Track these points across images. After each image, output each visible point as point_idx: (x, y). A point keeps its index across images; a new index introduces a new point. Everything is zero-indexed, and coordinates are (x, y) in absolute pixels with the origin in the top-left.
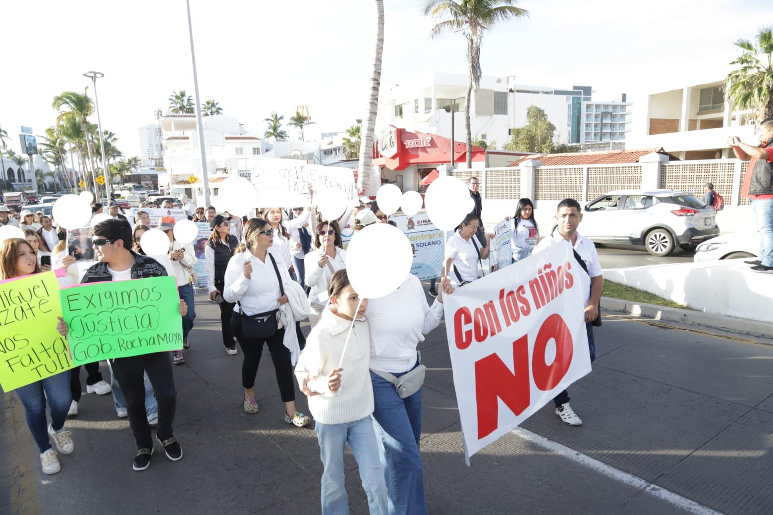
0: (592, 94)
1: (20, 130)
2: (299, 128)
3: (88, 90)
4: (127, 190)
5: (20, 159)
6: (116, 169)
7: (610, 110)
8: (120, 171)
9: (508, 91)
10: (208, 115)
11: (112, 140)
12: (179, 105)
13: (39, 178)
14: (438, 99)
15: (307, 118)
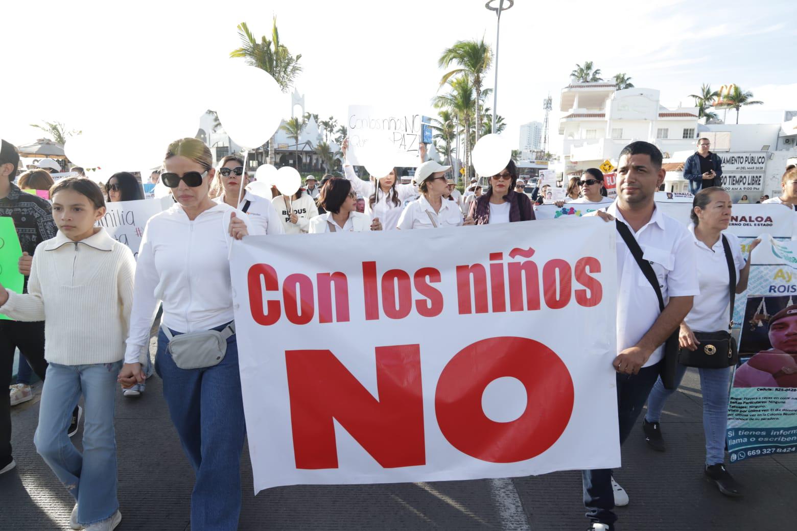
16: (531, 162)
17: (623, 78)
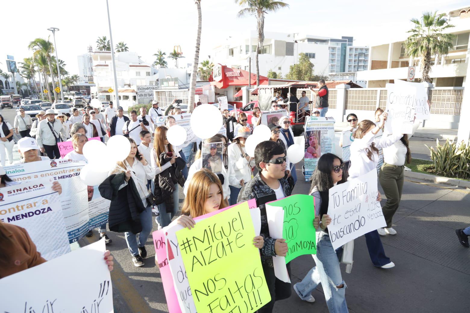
0: (353, 41)
1: (7, 57)
2: (175, 59)
3: (50, 37)
4: (72, 95)
5: (7, 75)
6: (65, 82)
7: (364, 51)
8: (67, 83)
9: (294, 42)
10: (120, 51)
11: (62, 65)
12: (102, 45)
13: (18, 87)
14: (253, 46)
15: (180, 54)
16: (86, 83)
17: (123, 44)
